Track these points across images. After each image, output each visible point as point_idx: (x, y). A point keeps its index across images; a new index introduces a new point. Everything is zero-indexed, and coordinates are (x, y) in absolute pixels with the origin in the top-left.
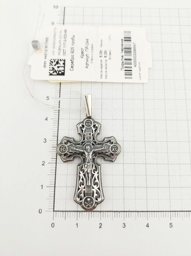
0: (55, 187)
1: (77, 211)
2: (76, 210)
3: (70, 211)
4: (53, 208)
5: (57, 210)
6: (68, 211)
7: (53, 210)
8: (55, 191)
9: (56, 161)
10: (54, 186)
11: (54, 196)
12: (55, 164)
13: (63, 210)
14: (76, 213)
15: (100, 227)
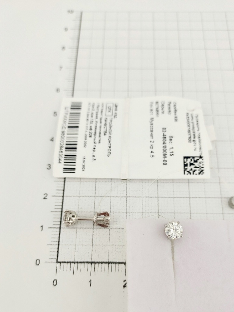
0: (60, 228)
1: (91, 263)
2: (90, 261)
3: (81, 263)
4: (56, 257)
5: (62, 261)
6: (78, 263)
7: (55, 260)
8: (59, 234)
9: (64, 193)
10: (59, 226)
11: (59, 241)
12: (62, 198)
13: (70, 261)
14: (90, 265)
15: (125, 286)
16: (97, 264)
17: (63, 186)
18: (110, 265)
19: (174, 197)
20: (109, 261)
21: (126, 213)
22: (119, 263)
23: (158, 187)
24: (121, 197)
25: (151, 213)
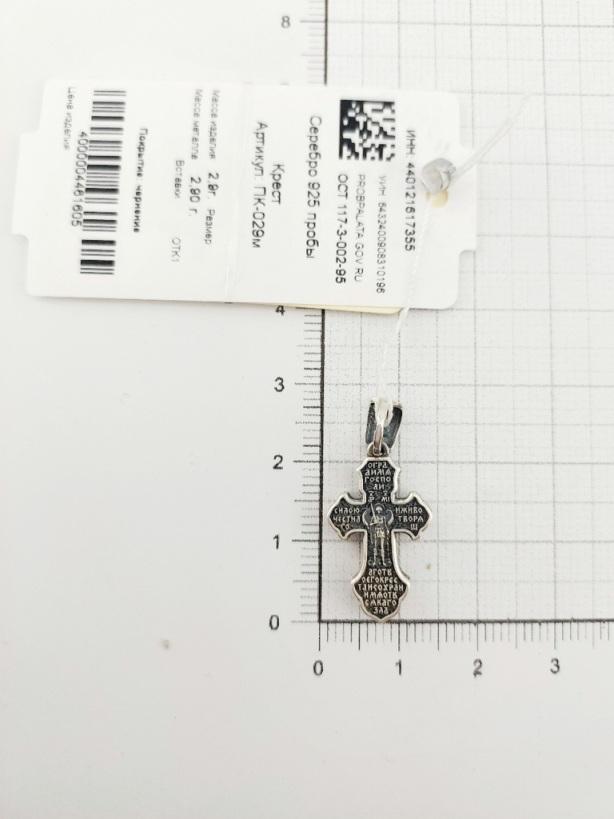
16: (412, 625)
17: (318, 434)
18: (442, 626)
19: (593, 464)
20: (441, 618)
21: (477, 502)
22: (463, 622)
23: (553, 437)
24: (463, 463)
25: (535, 502)
